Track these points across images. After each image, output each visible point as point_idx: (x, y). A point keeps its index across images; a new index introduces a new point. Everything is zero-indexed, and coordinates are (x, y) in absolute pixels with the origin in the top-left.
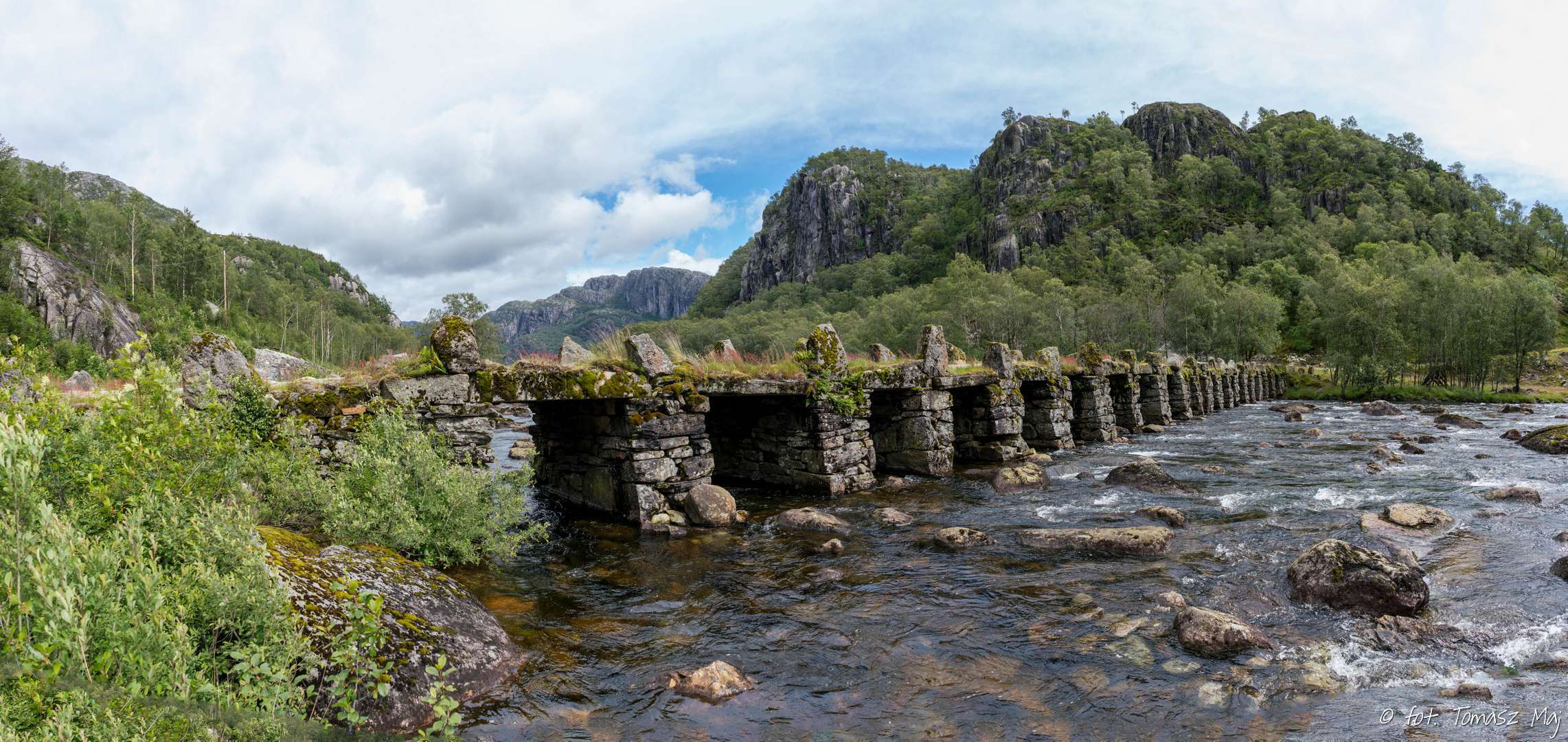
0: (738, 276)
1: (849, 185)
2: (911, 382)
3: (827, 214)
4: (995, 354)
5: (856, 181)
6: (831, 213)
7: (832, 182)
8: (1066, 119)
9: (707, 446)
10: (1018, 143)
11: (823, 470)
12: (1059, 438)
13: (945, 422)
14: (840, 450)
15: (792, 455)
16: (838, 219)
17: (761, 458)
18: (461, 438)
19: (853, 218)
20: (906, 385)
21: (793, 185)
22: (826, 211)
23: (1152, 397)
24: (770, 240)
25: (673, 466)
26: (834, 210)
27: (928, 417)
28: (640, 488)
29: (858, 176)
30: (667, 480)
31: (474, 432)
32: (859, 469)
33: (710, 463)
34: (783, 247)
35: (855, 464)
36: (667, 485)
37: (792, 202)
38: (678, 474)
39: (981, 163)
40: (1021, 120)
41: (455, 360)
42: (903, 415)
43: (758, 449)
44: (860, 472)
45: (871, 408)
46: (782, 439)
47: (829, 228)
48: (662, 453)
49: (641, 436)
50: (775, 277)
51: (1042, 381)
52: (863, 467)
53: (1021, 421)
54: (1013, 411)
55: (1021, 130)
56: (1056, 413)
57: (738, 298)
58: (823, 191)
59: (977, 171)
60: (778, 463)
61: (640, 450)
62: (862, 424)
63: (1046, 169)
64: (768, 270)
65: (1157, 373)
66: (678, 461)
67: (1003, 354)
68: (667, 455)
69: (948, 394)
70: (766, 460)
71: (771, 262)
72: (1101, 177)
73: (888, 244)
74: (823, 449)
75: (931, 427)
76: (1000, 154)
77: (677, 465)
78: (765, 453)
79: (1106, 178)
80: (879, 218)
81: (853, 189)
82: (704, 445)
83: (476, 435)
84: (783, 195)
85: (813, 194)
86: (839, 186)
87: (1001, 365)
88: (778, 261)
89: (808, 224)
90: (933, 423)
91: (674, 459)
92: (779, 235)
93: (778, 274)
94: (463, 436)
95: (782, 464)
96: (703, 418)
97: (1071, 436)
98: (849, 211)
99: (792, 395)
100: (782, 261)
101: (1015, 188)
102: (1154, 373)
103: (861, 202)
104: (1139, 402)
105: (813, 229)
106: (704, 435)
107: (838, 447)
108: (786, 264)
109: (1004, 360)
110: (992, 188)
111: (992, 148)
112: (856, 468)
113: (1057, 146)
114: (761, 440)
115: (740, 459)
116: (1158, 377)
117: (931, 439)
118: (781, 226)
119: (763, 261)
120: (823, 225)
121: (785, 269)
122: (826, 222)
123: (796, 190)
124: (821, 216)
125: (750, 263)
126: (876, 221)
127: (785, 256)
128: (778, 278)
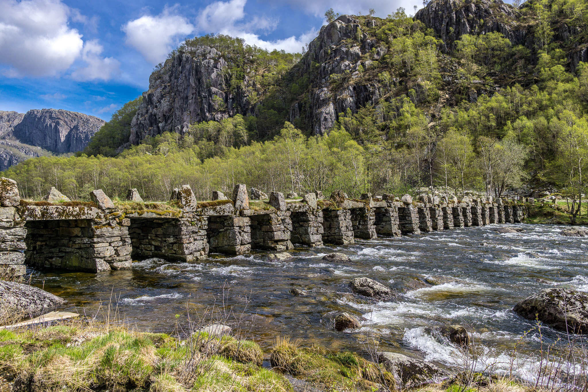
0: (129, 124)
1: (216, 61)
2: (229, 212)
3: (199, 83)
4: (275, 198)
5: (222, 60)
6: (203, 81)
7: (203, 60)
8: (372, 16)
9: (129, 241)
10: (336, 36)
11: (183, 253)
12: (314, 243)
13: (245, 232)
14: (192, 244)
15: (168, 246)
16: (207, 87)
17: (153, 249)
18: (9, 237)
20: (226, 214)
21: (174, 58)
22: (199, 80)
23: (386, 222)
24: (155, 99)
25: (113, 250)
27: (237, 229)
28: (97, 260)
29: (223, 56)
30: (110, 257)
31: (16, 235)
32: (201, 253)
33: (130, 249)
34: (165, 104)
35: (199, 251)
36: (110, 259)
37: (172, 71)
38: (115, 254)
39: (310, 50)
40: (339, 19)
41: (8, 200)
42: (225, 228)
43: (151, 245)
44: (201, 255)
45: (208, 225)
46: (164, 239)
48: (108, 244)
49: (98, 236)
50: (158, 127)
51: (303, 212)
52: (203, 253)
53: (289, 233)
54: (285, 227)
55: (339, 26)
56: (311, 230)
57: (128, 141)
58: (197, 66)
59: (307, 55)
60: (161, 251)
61: (98, 242)
62: (203, 232)
63: (357, 55)
64: (153, 120)
65: (390, 207)
66: (115, 248)
67: (280, 198)
68: (110, 245)
69: (248, 218)
70: (155, 250)
71: (155, 115)
72: (396, 59)
73: (244, 107)
74: (183, 243)
75: (238, 234)
76: (323, 44)
77: (115, 250)
78: (155, 246)
79: (400, 59)
80: (238, 87)
81: (219, 66)
82: (127, 241)
83: (17, 236)
84: (165, 65)
86: (209, 63)
87: (279, 204)
88: (160, 115)
90: (240, 233)
91: (114, 247)
92: (162, 96)
93: (160, 125)
94: (10, 237)
95: (164, 251)
96: (127, 228)
97: (322, 242)
98: (216, 81)
99: (169, 218)
100: (164, 115)
101: (333, 69)
102: (388, 206)
103: (225, 76)
104: (374, 224)
106: (128, 236)
107: (191, 243)
108: (166, 118)
109: (280, 201)
110: (317, 68)
111: (318, 38)
112: (199, 253)
113: (365, 36)
114: (153, 240)
115: (142, 250)
116: (390, 209)
117: (238, 241)
118: (164, 89)
119: (149, 114)
120: (196, 91)
121: (166, 122)
122: (199, 88)
123: (176, 63)
124: (195, 84)
125: (138, 114)
126: (236, 90)
127: (166, 112)
128: (161, 128)
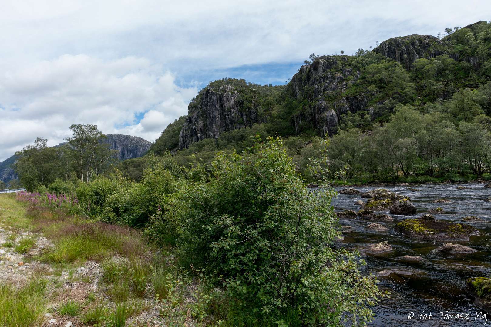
1: (233, 94)
3: (222, 107)
5: (236, 92)
6: (225, 106)
7: (224, 93)
8: (344, 55)
10: (321, 68)
16: (228, 109)
19: (236, 109)
22: (222, 105)
24: (193, 119)
26: (226, 105)
29: (236, 90)
34: (201, 123)
37: (202, 102)
40: (320, 58)
47: (224, 113)
50: (197, 137)
57: (178, 146)
58: (220, 97)
64: (194, 133)
71: (195, 129)
73: (254, 120)
80: (249, 108)
81: (235, 95)
84: (197, 99)
85: (215, 98)
86: (228, 94)
88: (199, 129)
89: (213, 112)
92: (198, 117)
93: (199, 135)
98: (234, 105)
100: (201, 129)
103: (239, 101)
105: (216, 114)
108: (202, 131)
113: (343, 67)
118: (198, 113)
119: (190, 129)
120: (221, 112)
121: (202, 133)
122: (223, 111)
123: (204, 96)
124: (220, 108)
125: (184, 130)
126: (248, 110)
127: (202, 127)
128: (199, 137)
